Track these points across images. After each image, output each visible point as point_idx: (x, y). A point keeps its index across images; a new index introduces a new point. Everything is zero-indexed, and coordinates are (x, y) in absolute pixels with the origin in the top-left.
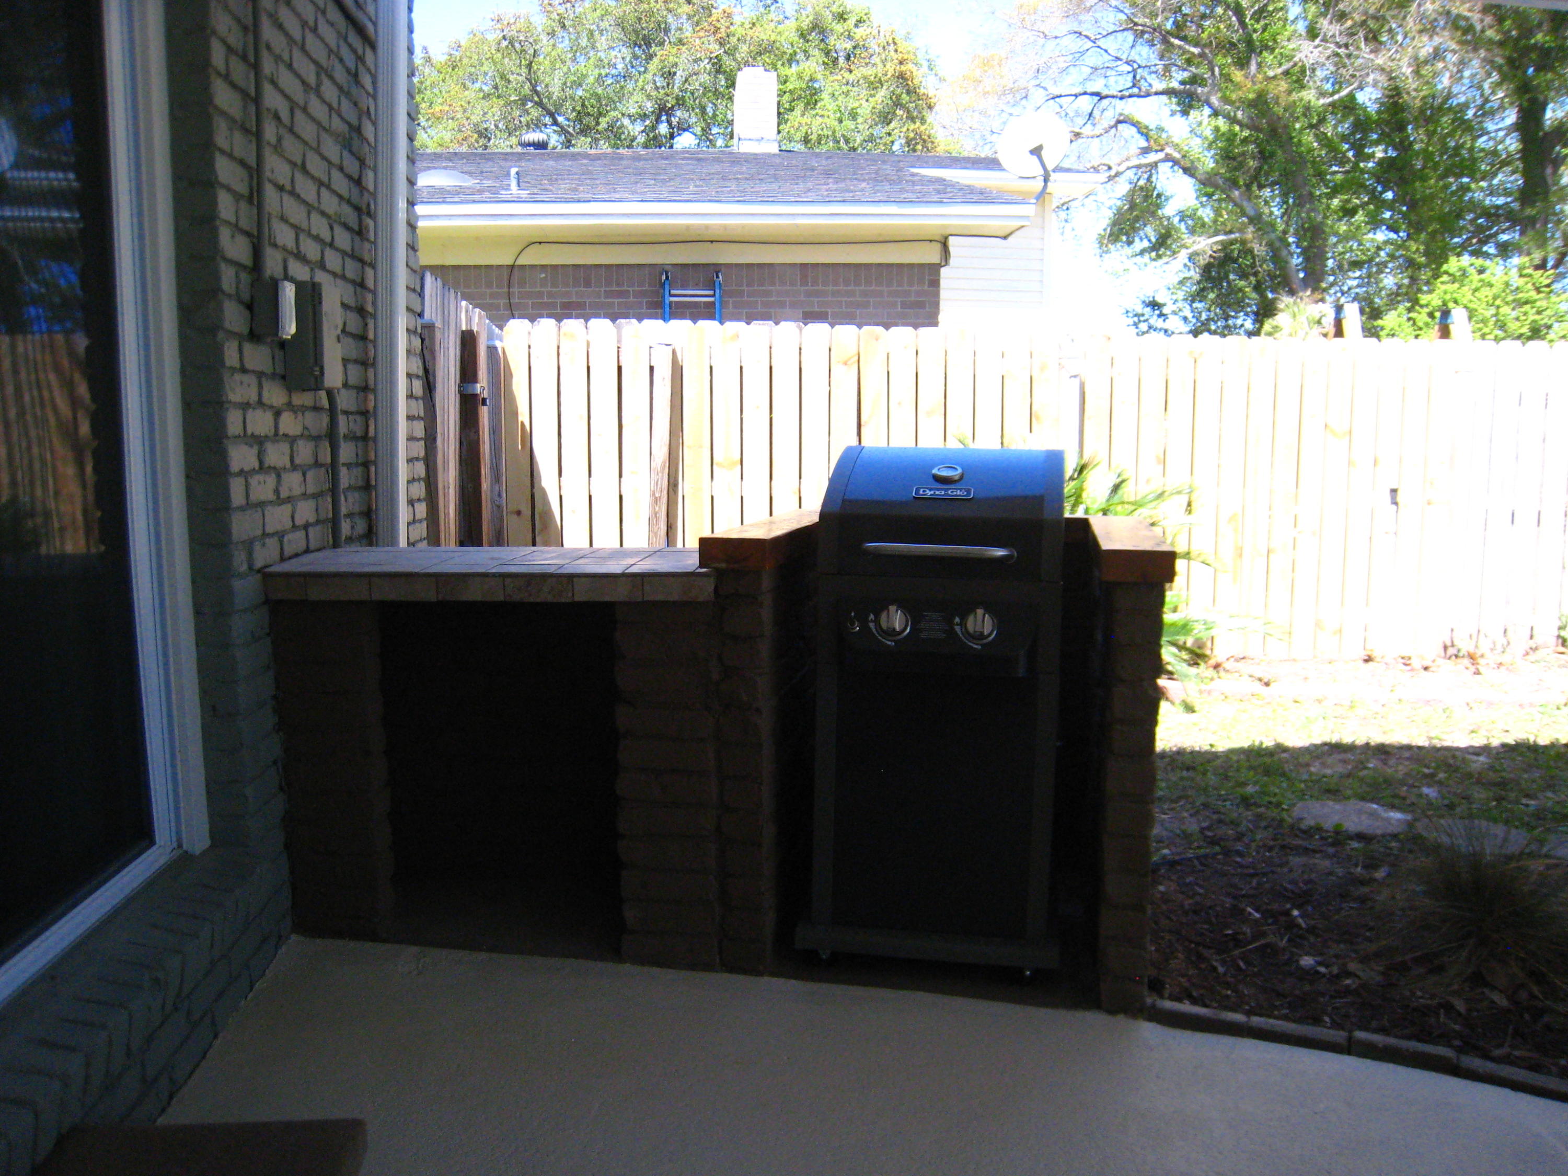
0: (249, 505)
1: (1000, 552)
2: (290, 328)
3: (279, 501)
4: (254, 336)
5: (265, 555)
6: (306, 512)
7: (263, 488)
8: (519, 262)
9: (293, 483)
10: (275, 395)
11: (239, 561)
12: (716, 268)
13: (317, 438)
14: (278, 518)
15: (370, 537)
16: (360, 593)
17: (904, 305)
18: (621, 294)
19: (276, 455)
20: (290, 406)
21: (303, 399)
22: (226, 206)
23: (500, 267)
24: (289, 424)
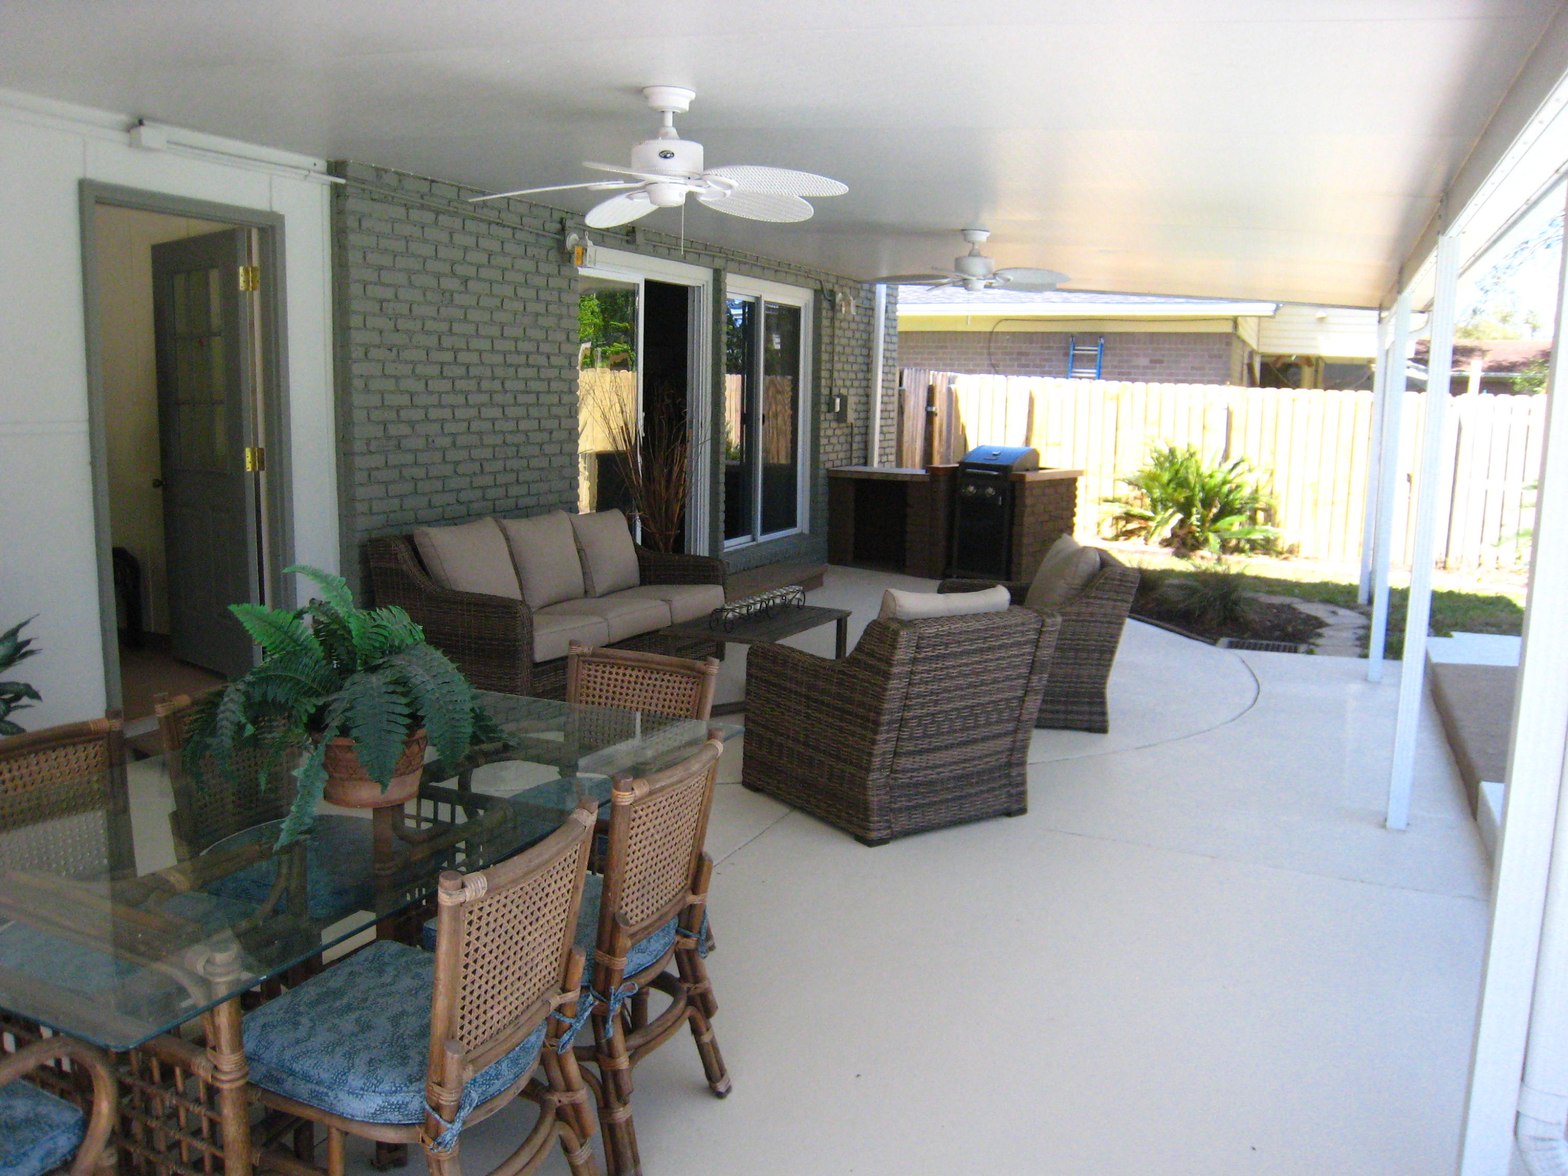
0: (825, 453)
1: (995, 473)
2: (838, 409)
3: (833, 452)
4: (829, 411)
5: (829, 465)
6: (841, 455)
7: (829, 448)
8: (996, 330)
9: (838, 447)
10: (834, 425)
11: (821, 466)
12: (1101, 335)
13: (847, 435)
14: (833, 456)
15: (865, 464)
16: (849, 476)
17: (1210, 357)
18: (1049, 348)
19: (834, 440)
20: (839, 428)
21: (843, 425)
22: (823, 382)
23: (985, 333)
24: (838, 432)
